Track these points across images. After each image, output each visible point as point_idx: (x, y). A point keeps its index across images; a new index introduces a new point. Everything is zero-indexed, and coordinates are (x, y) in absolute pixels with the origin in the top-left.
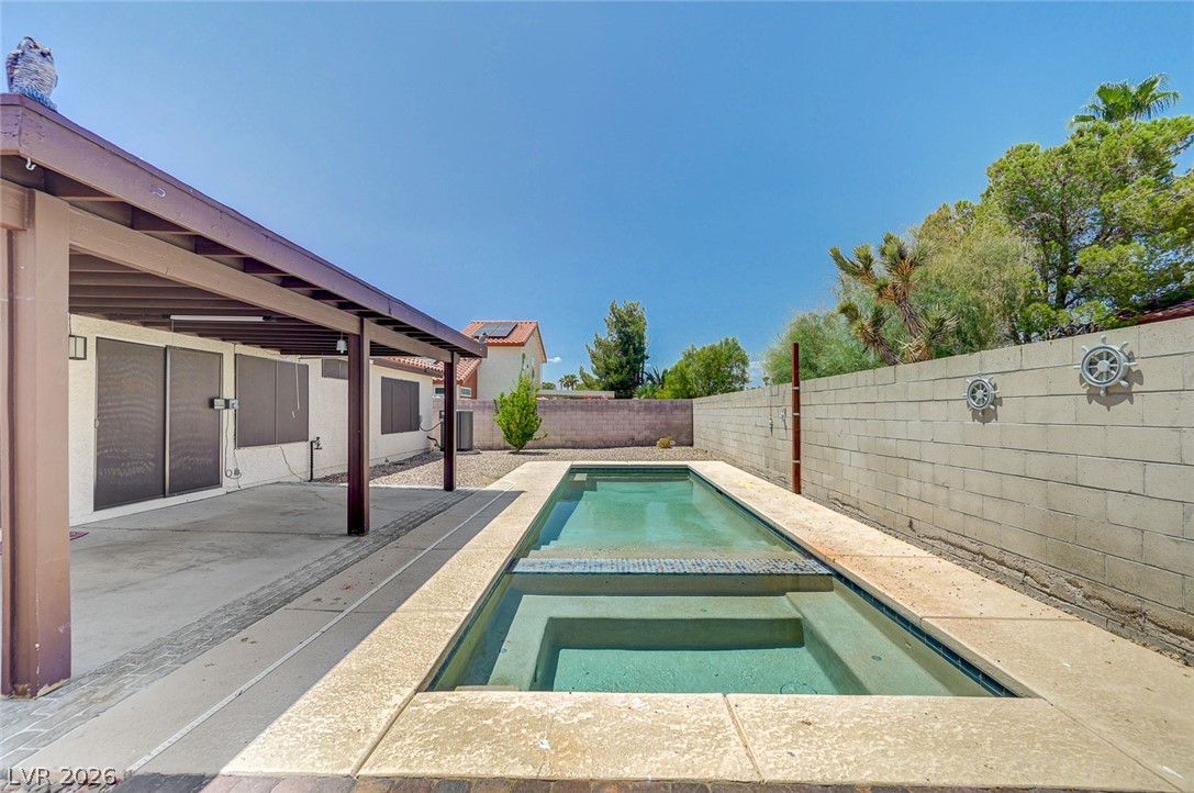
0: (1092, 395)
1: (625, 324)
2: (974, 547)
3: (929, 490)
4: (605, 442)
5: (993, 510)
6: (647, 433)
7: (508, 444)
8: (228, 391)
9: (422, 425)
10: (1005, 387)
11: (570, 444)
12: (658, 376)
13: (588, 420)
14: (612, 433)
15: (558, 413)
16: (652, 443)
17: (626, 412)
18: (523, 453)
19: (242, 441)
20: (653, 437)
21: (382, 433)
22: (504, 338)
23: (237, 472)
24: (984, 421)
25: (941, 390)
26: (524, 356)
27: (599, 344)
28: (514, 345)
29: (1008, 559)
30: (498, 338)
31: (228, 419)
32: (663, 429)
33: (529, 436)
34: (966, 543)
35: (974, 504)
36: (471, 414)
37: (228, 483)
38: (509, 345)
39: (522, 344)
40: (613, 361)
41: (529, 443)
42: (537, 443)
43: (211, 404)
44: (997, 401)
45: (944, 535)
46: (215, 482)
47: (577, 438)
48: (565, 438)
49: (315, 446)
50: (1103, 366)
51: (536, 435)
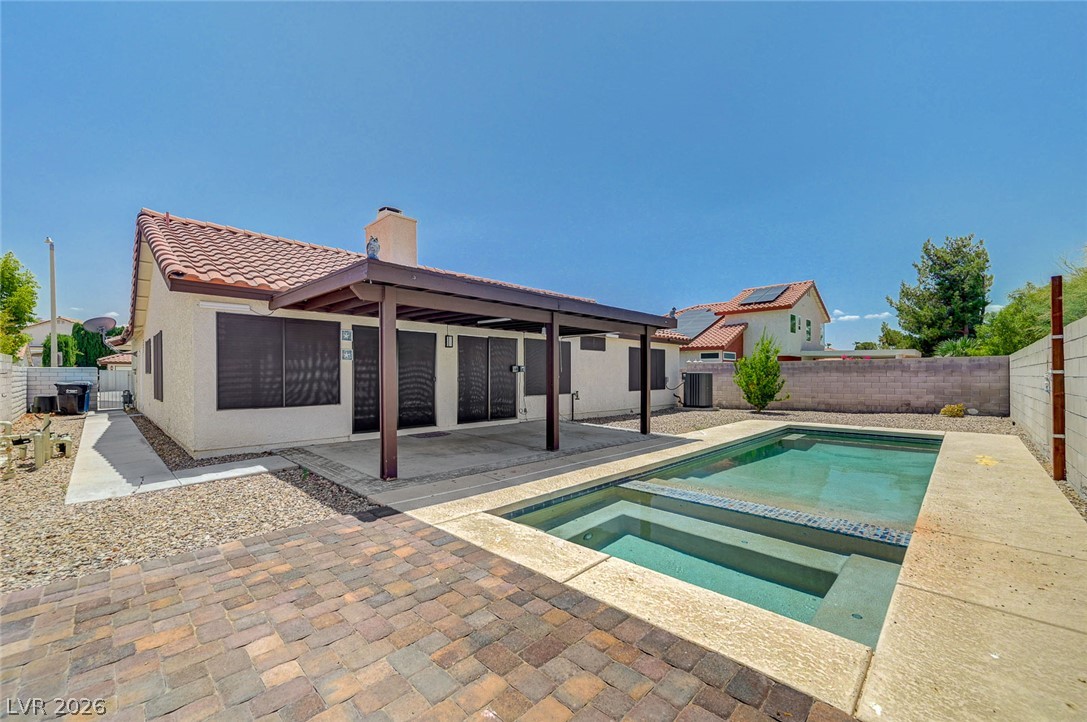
1: (947, 266)
4: (868, 406)
6: (931, 398)
7: (749, 405)
8: (521, 361)
9: (668, 384)
11: (823, 407)
13: (845, 382)
14: (877, 397)
15: (810, 375)
16: (935, 411)
17: (897, 373)
18: (764, 413)
19: (528, 393)
20: (939, 402)
21: (630, 390)
22: (770, 302)
23: (525, 411)
26: (793, 318)
27: (906, 294)
28: (780, 308)
30: (765, 303)
31: (521, 377)
32: (956, 394)
33: (771, 397)
36: (710, 376)
37: (521, 417)
38: (775, 308)
39: (789, 307)
40: (927, 313)
41: (771, 404)
42: (778, 404)
43: (511, 369)
46: (513, 415)
47: (831, 401)
48: (817, 400)
49: (575, 397)
51: (777, 396)
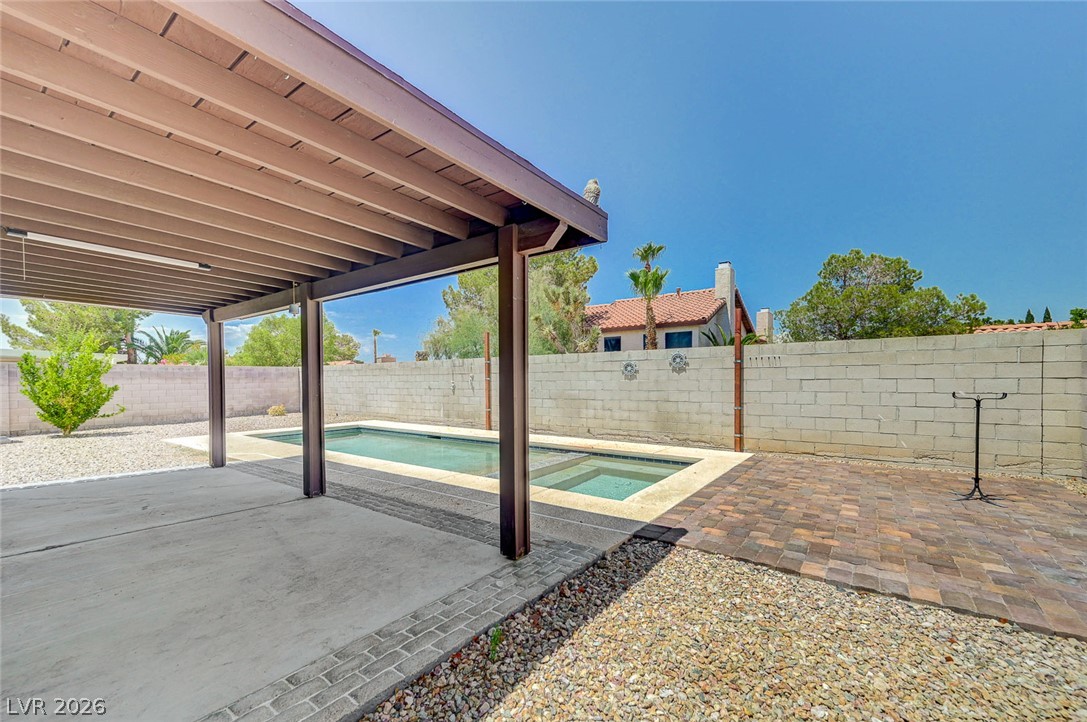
0: (674, 370)
2: (626, 433)
3: (600, 413)
5: (634, 416)
6: (249, 402)
7: (52, 427)
10: (639, 366)
12: (160, 337)
13: (168, 391)
14: (203, 404)
15: (121, 382)
16: (263, 412)
18: (76, 436)
20: (255, 405)
24: (630, 380)
25: (608, 366)
29: (641, 434)
32: (267, 397)
34: (621, 433)
35: (625, 415)
41: (87, 424)
42: (98, 423)
44: (637, 372)
45: (609, 431)
48: (131, 412)
50: (678, 360)
